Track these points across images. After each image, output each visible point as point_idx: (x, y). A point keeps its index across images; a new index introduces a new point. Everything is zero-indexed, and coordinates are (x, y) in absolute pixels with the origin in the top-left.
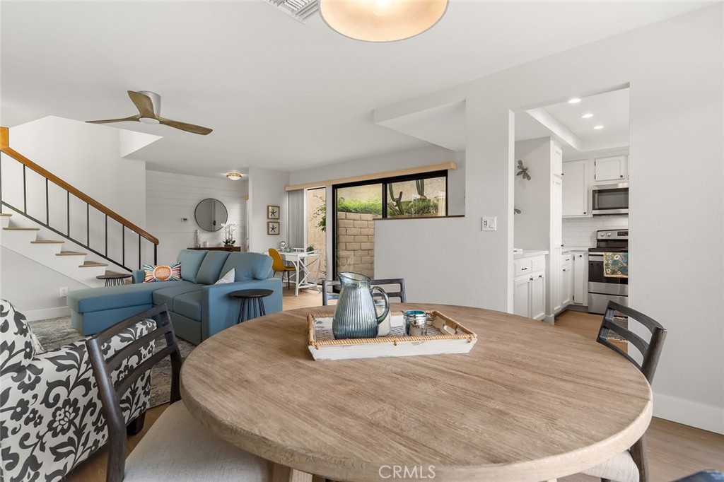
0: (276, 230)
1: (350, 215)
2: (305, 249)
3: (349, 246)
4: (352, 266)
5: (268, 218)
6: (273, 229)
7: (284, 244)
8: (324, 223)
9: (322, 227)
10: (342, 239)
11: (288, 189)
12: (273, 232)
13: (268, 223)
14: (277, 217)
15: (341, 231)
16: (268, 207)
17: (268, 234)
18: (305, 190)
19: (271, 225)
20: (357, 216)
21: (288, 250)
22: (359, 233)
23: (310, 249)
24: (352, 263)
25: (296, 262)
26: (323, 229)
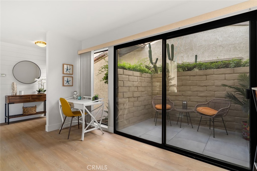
0: (70, 83)
1: (126, 72)
2: (92, 97)
3: (126, 95)
4: (127, 110)
5: (63, 73)
6: (68, 82)
7: (76, 93)
8: (106, 78)
9: (105, 81)
10: (120, 89)
11: (80, 53)
12: (67, 84)
13: (63, 77)
14: (71, 72)
15: (120, 83)
16: (63, 65)
17: (63, 85)
18: (92, 53)
19: (66, 79)
20: (131, 73)
21: (79, 98)
22: (132, 86)
23: (96, 98)
24: (127, 107)
25: (82, 111)
26: (106, 82)
